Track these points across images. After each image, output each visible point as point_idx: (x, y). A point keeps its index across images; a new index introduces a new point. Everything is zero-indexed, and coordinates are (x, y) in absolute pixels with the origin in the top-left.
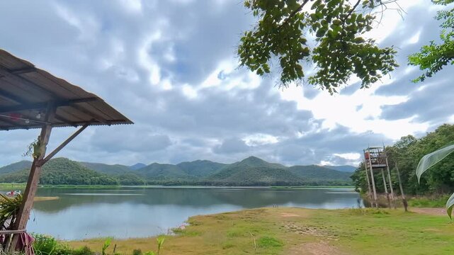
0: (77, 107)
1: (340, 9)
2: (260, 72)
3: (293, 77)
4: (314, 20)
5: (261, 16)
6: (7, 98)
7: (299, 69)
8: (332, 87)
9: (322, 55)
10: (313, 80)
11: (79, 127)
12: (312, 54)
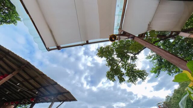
0: (63, 95)
1: (128, 63)
2: (113, 81)
3: (123, 81)
4: (122, 66)
5: (110, 67)
6: (47, 92)
7: (123, 79)
8: (134, 83)
9: (128, 74)
10: (128, 81)
11: (62, 102)
12: (125, 74)
